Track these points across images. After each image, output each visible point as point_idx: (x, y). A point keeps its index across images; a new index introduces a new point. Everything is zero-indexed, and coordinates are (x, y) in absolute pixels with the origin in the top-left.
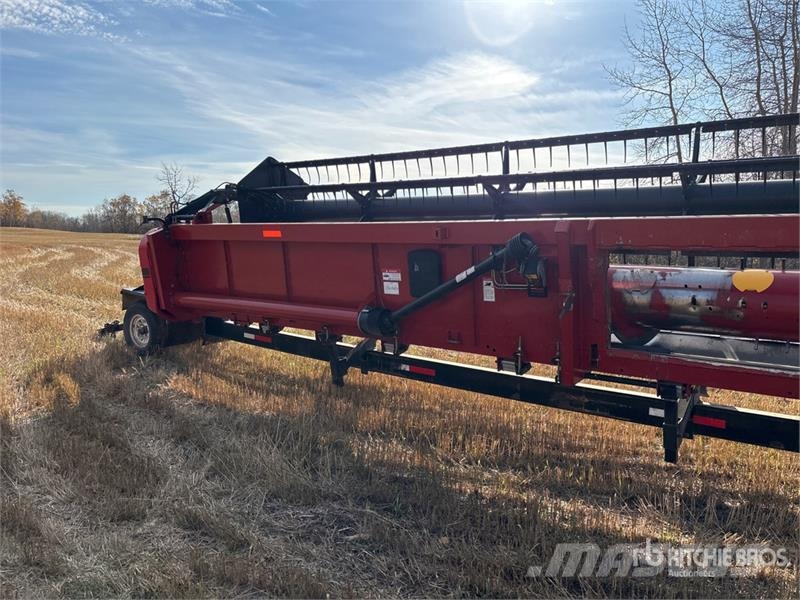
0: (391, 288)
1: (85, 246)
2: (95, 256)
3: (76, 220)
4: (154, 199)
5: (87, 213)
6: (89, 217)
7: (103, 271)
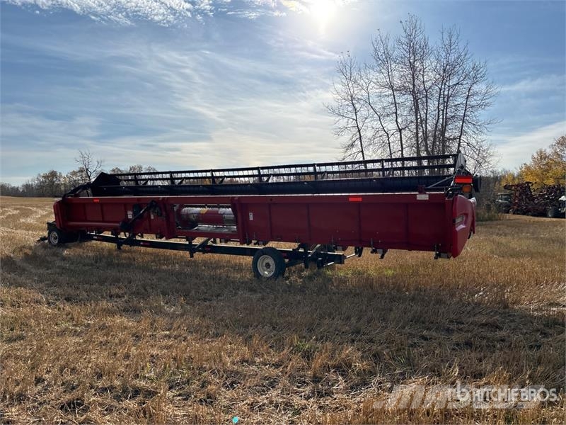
0: (130, 216)
1: (26, 206)
2: (32, 212)
3: (18, 188)
4: (74, 173)
5: (25, 184)
6: (27, 186)
7: (38, 220)
